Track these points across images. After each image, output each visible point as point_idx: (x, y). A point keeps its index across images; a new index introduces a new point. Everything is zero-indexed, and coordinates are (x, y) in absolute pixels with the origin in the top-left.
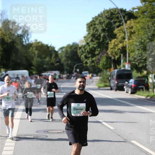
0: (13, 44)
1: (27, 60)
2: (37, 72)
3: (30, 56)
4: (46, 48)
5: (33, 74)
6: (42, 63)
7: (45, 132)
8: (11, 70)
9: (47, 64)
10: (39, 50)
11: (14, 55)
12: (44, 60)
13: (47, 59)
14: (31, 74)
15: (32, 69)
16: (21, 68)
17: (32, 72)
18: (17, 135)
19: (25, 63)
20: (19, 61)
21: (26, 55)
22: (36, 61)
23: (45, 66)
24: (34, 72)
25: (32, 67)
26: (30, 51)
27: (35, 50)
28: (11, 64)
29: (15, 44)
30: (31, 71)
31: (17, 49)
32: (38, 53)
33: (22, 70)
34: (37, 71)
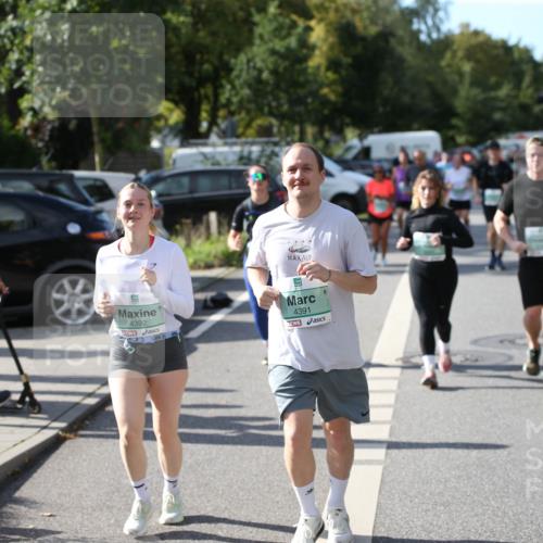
0: (387, 42)
1: (437, 97)
2: (471, 139)
3: (445, 82)
4: (501, 51)
5: (457, 145)
6: (488, 105)
7: (501, 342)
8: (381, 132)
9: (503, 110)
10: (478, 61)
11: (390, 81)
12: (493, 94)
13: (504, 91)
14: (448, 144)
15: (453, 127)
16: (416, 126)
17: (453, 139)
18: (405, 352)
19: (428, 105)
20: (406, 99)
21: (431, 78)
22: (465, 97)
23: (497, 116)
24: (461, 139)
25: (455, 121)
26: (443, 63)
27: (461, 59)
28: (381, 109)
29: (393, 42)
30: (451, 133)
31: (401, 60)
32: (473, 69)
33: (419, 129)
34: (470, 133)
